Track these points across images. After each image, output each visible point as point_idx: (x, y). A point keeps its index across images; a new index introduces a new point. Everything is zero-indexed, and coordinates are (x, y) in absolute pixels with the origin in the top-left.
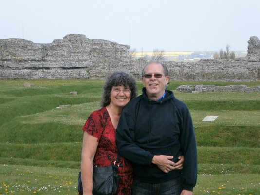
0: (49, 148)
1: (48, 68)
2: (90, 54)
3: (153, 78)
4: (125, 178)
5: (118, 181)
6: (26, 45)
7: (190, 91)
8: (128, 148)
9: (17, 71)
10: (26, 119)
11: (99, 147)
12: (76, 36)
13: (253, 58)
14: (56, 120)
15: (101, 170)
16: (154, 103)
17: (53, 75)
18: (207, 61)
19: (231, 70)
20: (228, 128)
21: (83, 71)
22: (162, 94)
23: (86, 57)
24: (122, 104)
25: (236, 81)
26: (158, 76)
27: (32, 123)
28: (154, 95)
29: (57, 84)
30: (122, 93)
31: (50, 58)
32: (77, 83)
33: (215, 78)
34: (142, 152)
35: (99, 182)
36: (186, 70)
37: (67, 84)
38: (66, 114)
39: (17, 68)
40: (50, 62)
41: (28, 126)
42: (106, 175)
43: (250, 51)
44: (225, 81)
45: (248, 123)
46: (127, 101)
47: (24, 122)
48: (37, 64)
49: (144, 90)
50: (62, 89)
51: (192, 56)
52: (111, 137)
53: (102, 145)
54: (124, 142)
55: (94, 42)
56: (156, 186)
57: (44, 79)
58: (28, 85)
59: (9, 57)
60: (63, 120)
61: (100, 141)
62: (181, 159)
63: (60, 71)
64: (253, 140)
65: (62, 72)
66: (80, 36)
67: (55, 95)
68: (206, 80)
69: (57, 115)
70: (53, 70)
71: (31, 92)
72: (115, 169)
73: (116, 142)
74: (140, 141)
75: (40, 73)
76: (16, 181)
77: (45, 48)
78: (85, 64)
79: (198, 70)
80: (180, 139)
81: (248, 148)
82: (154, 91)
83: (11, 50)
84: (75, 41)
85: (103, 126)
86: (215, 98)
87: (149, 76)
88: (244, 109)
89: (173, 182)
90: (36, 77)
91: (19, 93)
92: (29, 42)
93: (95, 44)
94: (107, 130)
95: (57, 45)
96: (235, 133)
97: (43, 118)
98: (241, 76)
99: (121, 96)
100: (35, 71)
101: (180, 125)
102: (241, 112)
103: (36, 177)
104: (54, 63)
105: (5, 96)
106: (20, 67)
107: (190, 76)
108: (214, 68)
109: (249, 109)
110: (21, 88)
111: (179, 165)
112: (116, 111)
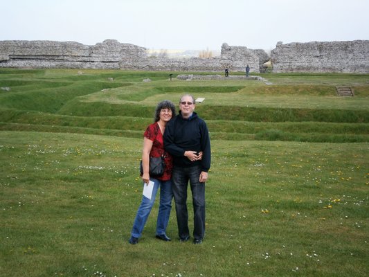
0: (100, 120)
1: (93, 62)
2: (120, 53)
3: (187, 104)
4: (168, 164)
5: (164, 166)
6: (79, 46)
7: (185, 79)
8: (171, 147)
9: (72, 63)
10: (82, 99)
11: (153, 146)
12: (111, 41)
13: (224, 57)
14: (102, 100)
15: (154, 160)
16: (185, 119)
17: (96, 66)
18: (196, 58)
19: (210, 65)
20: (211, 107)
21: (116, 64)
22: (191, 114)
23: (118, 54)
24: (167, 120)
25: (213, 72)
26: (189, 103)
27: (86, 101)
28: (186, 114)
29: (99, 73)
30: (167, 113)
31: (94, 55)
32: (112, 72)
33: (200, 70)
34: (178, 149)
35: (153, 167)
36: (182, 65)
37: (106, 73)
38: (108, 95)
39: (73, 61)
40: (95, 57)
41: (85, 103)
42: (158, 162)
43: (223, 53)
44: (207, 72)
45: (224, 104)
46: (170, 118)
47: (82, 101)
48: (86, 59)
49: (180, 112)
50: (103, 76)
51: (185, 53)
52: (160, 140)
53: (155, 145)
54: (168, 143)
55: (123, 45)
56: (186, 169)
57: (90, 69)
58: (80, 73)
59: (67, 54)
60: (107, 100)
61: (154, 143)
62: (201, 154)
63: (101, 63)
64: (227, 114)
65: (102, 64)
66: (114, 41)
67: (99, 81)
68: (195, 71)
69: (103, 96)
70: (96, 63)
71: (83, 78)
72: (163, 159)
73: (164, 143)
74: (177, 142)
75: (88, 65)
76: (84, 145)
77: (91, 48)
78: (117, 59)
79: (190, 64)
80: (201, 142)
81: (224, 121)
82: (186, 112)
83: (69, 49)
84: (110, 44)
85: (156, 134)
86: (201, 85)
87: (184, 103)
88: (220, 92)
89: (196, 167)
90: (85, 67)
91: (75, 79)
92: (81, 44)
93: (124, 46)
94: (158, 136)
95: (99, 46)
96: (216, 110)
97: (93, 98)
98: (217, 68)
99: (166, 115)
100: (84, 63)
101: (200, 133)
102: (217, 94)
103: (96, 143)
104: (97, 58)
105: (67, 81)
106: (75, 60)
107: (184, 69)
108: (200, 63)
109: (223, 92)
110: (76, 75)
111: (200, 157)
112: (163, 124)
